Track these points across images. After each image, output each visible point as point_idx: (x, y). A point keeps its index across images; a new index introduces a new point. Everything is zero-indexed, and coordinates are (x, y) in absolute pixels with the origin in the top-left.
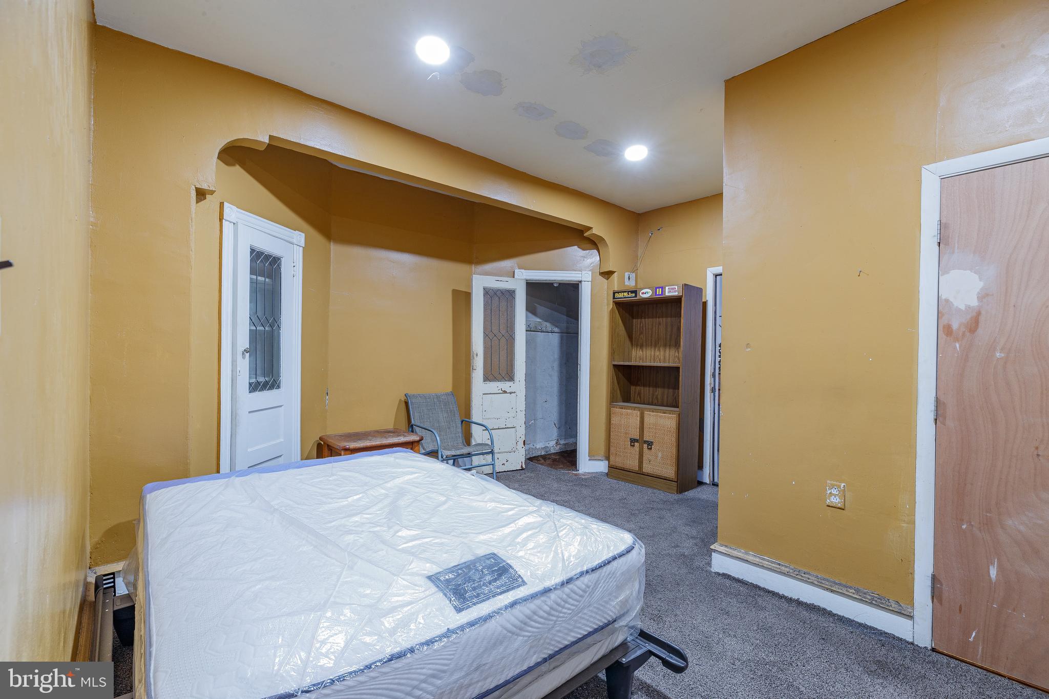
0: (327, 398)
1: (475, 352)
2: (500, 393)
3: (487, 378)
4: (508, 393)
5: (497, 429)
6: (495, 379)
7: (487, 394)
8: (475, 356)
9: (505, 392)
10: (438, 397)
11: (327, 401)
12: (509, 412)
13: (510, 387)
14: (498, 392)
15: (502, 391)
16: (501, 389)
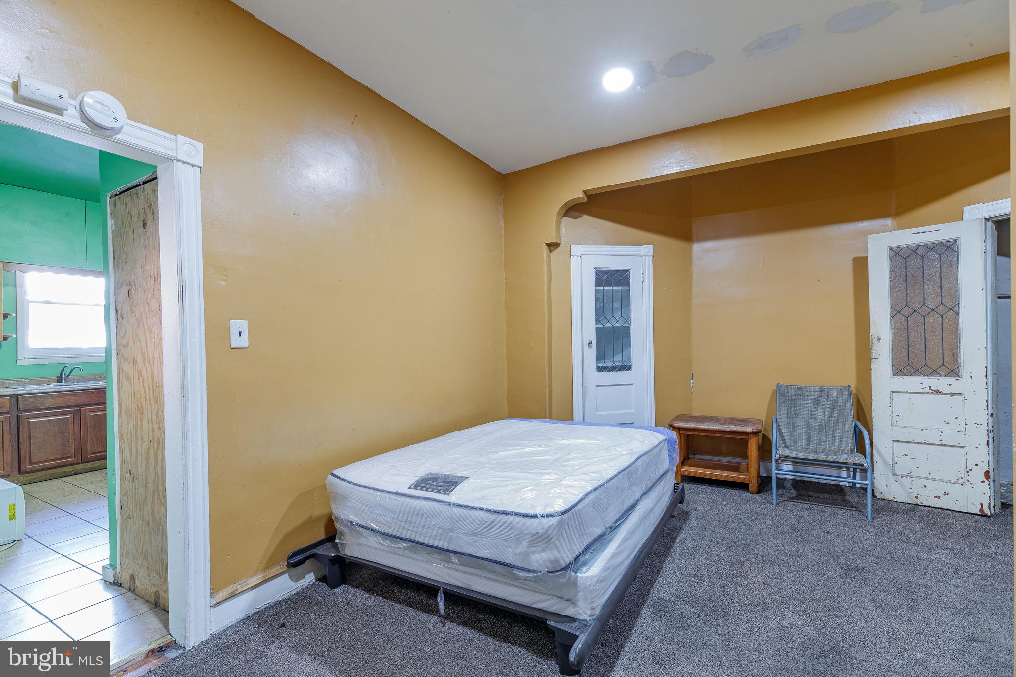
0: (692, 382)
1: (875, 336)
2: (928, 393)
3: (899, 369)
4: (944, 394)
5: (921, 444)
6: (916, 372)
7: (900, 392)
8: (875, 341)
9: (938, 392)
10: (821, 390)
11: (692, 385)
12: (948, 423)
13: (950, 385)
14: (923, 391)
15: (932, 390)
16: (930, 387)
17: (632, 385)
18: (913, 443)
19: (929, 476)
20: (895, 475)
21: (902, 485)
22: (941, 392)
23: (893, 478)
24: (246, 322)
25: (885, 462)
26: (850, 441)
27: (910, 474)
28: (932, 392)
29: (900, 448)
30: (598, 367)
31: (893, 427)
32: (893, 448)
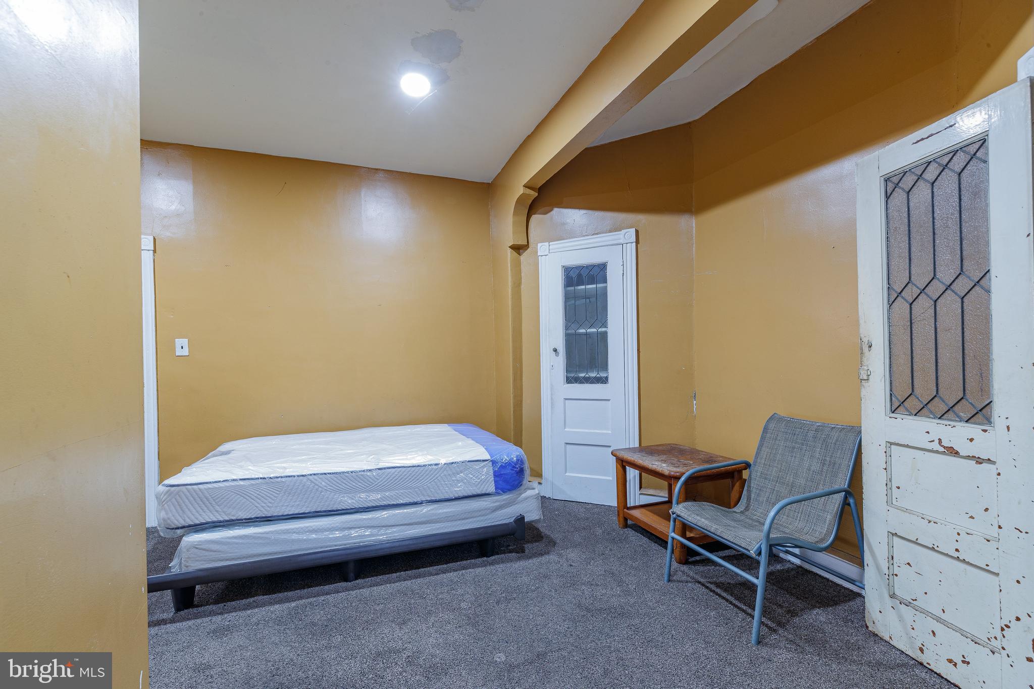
0: (695, 402)
1: (866, 340)
2: (936, 452)
3: (897, 405)
4: (964, 458)
5: (929, 548)
6: (922, 409)
7: (900, 445)
8: (865, 349)
9: (952, 452)
11: (695, 407)
12: (972, 517)
13: (971, 440)
14: (930, 446)
15: (944, 447)
16: (940, 440)
17: (609, 400)
18: (916, 543)
19: (943, 616)
20: (893, 596)
21: (901, 619)
22: (957, 453)
23: (889, 602)
24: (186, 340)
25: (878, 567)
26: (829, 517)
27: (914, 602)
28: (942, 449)
29: (902, 550)
30: (567, 378)
31: (889, 508)
32: (891, 546)
